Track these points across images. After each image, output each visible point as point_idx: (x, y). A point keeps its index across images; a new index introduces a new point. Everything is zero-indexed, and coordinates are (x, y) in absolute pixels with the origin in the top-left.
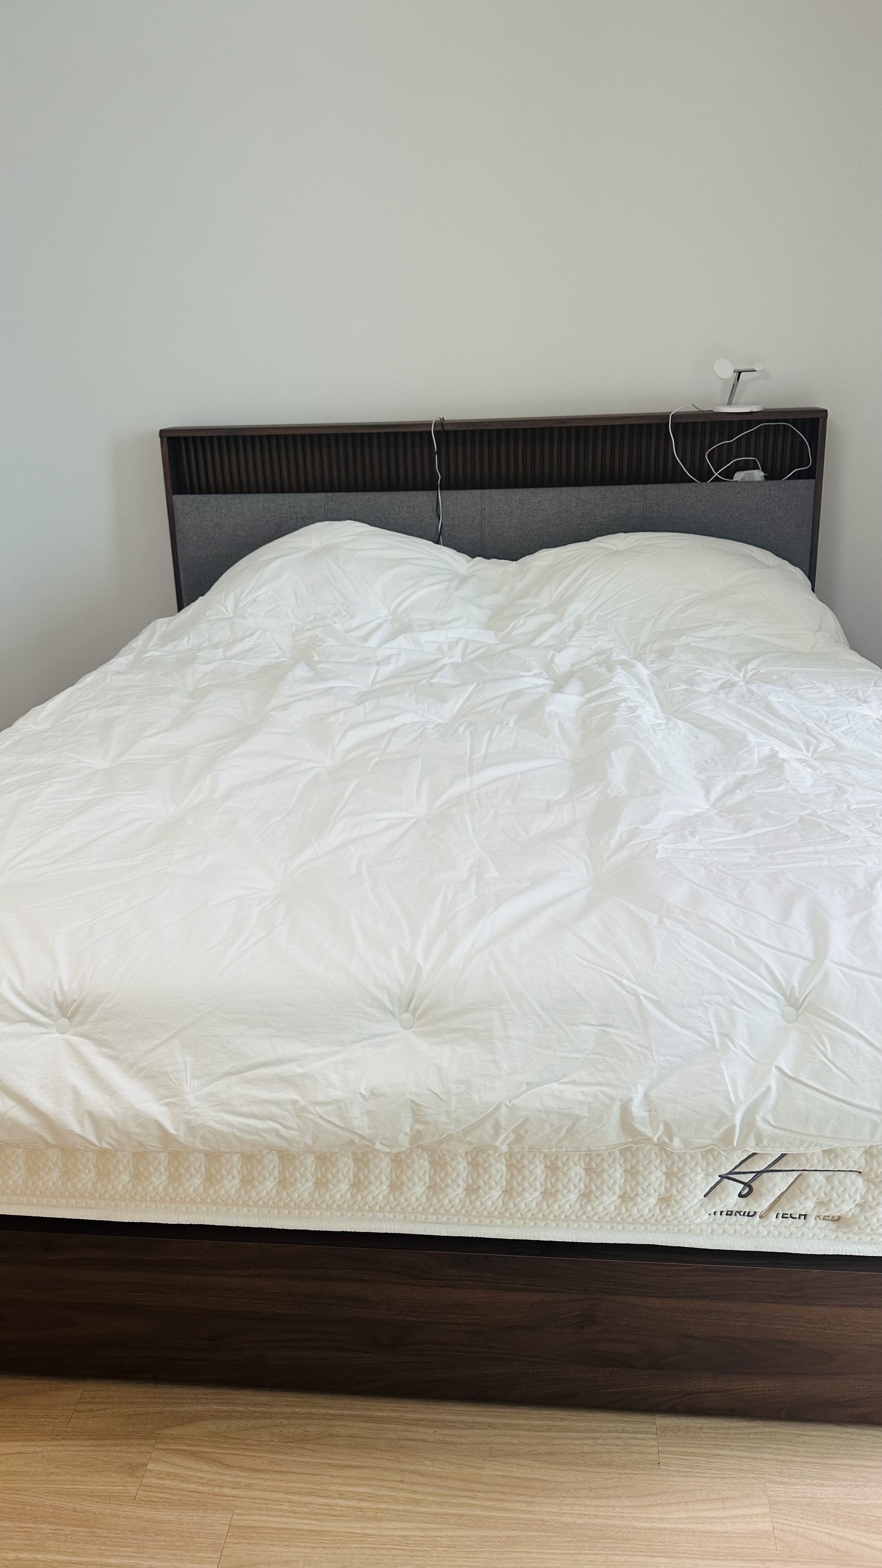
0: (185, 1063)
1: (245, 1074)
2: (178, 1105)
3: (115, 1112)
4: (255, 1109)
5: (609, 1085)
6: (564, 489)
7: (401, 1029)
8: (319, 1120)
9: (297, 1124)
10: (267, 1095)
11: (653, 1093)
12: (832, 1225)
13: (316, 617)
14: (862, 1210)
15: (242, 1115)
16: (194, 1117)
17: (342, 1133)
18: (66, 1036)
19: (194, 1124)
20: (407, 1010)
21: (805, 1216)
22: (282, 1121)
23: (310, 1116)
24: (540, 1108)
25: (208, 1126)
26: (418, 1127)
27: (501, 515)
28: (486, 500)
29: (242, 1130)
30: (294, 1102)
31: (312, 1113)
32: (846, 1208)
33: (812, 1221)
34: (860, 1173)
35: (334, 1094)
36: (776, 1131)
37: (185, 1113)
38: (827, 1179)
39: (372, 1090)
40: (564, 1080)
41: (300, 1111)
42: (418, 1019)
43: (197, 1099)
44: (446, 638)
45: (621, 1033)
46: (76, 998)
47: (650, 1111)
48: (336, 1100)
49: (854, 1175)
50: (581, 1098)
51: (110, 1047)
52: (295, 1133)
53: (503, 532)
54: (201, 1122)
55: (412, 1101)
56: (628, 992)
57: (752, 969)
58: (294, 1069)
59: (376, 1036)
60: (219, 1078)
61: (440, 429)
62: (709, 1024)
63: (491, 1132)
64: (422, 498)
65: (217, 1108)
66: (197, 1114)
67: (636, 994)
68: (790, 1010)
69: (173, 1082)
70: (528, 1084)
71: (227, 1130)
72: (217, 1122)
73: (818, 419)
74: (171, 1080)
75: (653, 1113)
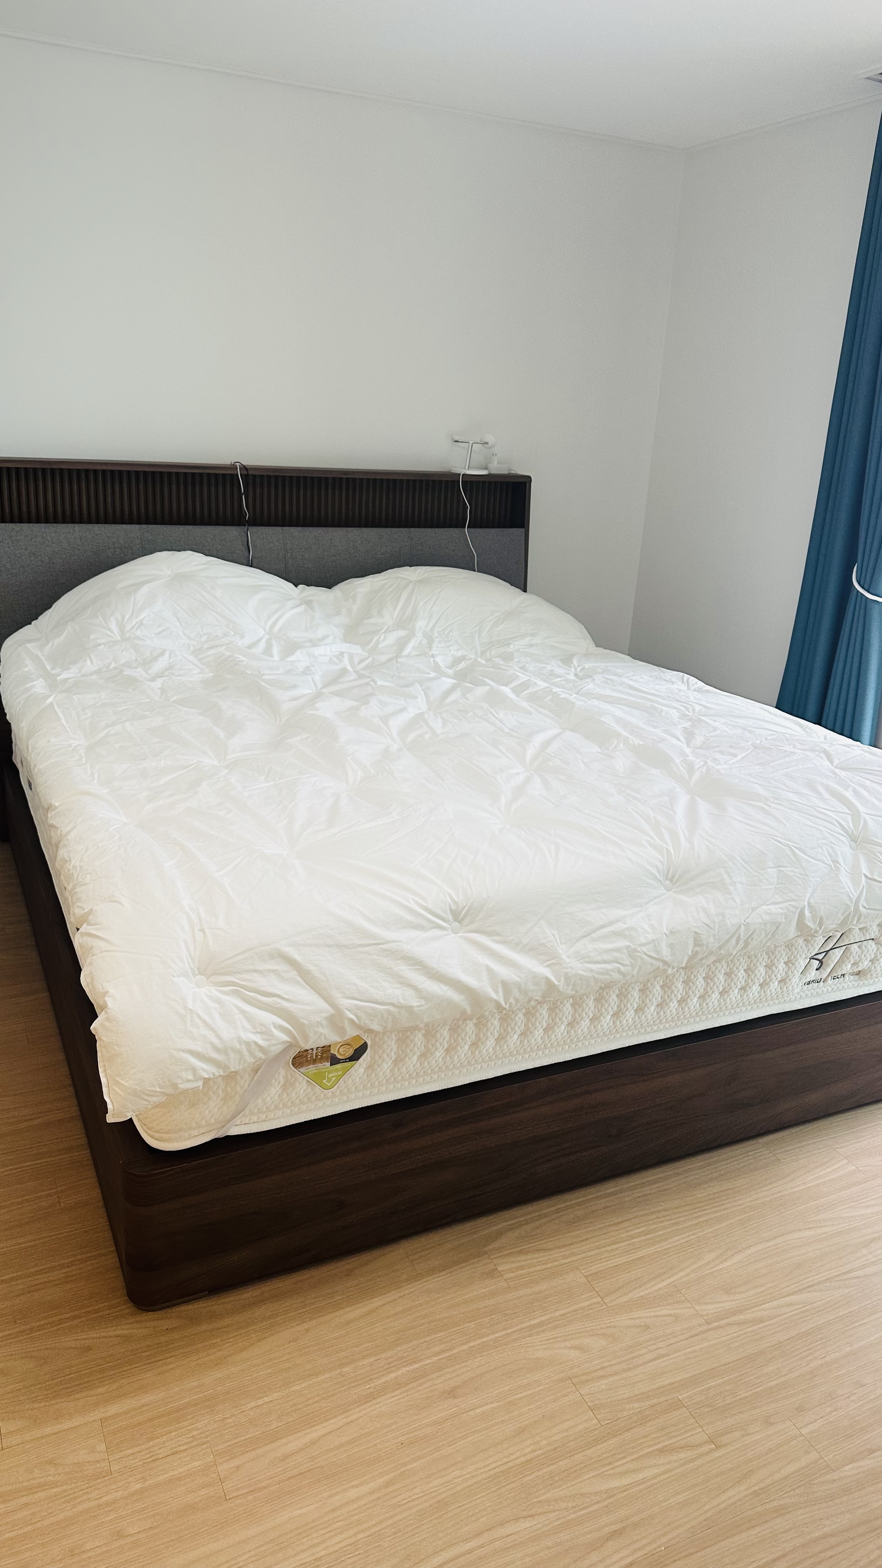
0: (554, 935)
1: (592, 935)
2: (558, 964)
3: (521, 978)
4: (606, 957)
5: (793, 900)
6: (350, 529)
7: (666, 891)
8: (644, 956)
9: (630, 962)
10: (610, 946)
11: (812, 901)
12: (857, 977)
13: (208, 637)
14: (872, 963)
15: (598, 962)
16: (570, 970)
17: (654, 962)
18: (460, 934)
19: (570, 975)
20: (667, 879)
21: (844, 975)
22: (621, 962)
23: (639, 954)
24: (761, 921)
25: (578, 975)
26: (697, 949)
27: (301, 549)
28: (287, 536)
29: (599, 973)
30: (628, 947)
31: (640, 952)
32: (865, 964)
33: (846, 976)
34: (873, 939)
35: (651, 937)
36: (868, 911)
37: (564, 968)
38: (859, 947)
39: (671, 931)
40: (768, 903)
41: (632, 952)
42: (675, 884)
43: (569, 957)
44: (331, 651)
45: (789, 869)
46: (465, 905)
47: (811, 912)
48: (653, 940)
49: (871, 941)
50: (780, 911)
51: (499, 935)
52: (628, 968)
53: (304, 564)
54: (574, 972)
55: (695, 932)
56: (784, 845)
57: (830, 823)
58: (621, 926)
59: (656, 898)
60: (578, 941)
61: (246, 472)
62: (826, 857)
63: (734, 944)
64: (233, 532)
65: (581, 961)
66: (571, 968)
67: (788, 846)
68: (853, 843)
69: (550, 949)
70: (752, 908)
71: (589, 974)
72: (583, 970)
73: (525, 483)
74: (549, 948)
75: (813, 913)
